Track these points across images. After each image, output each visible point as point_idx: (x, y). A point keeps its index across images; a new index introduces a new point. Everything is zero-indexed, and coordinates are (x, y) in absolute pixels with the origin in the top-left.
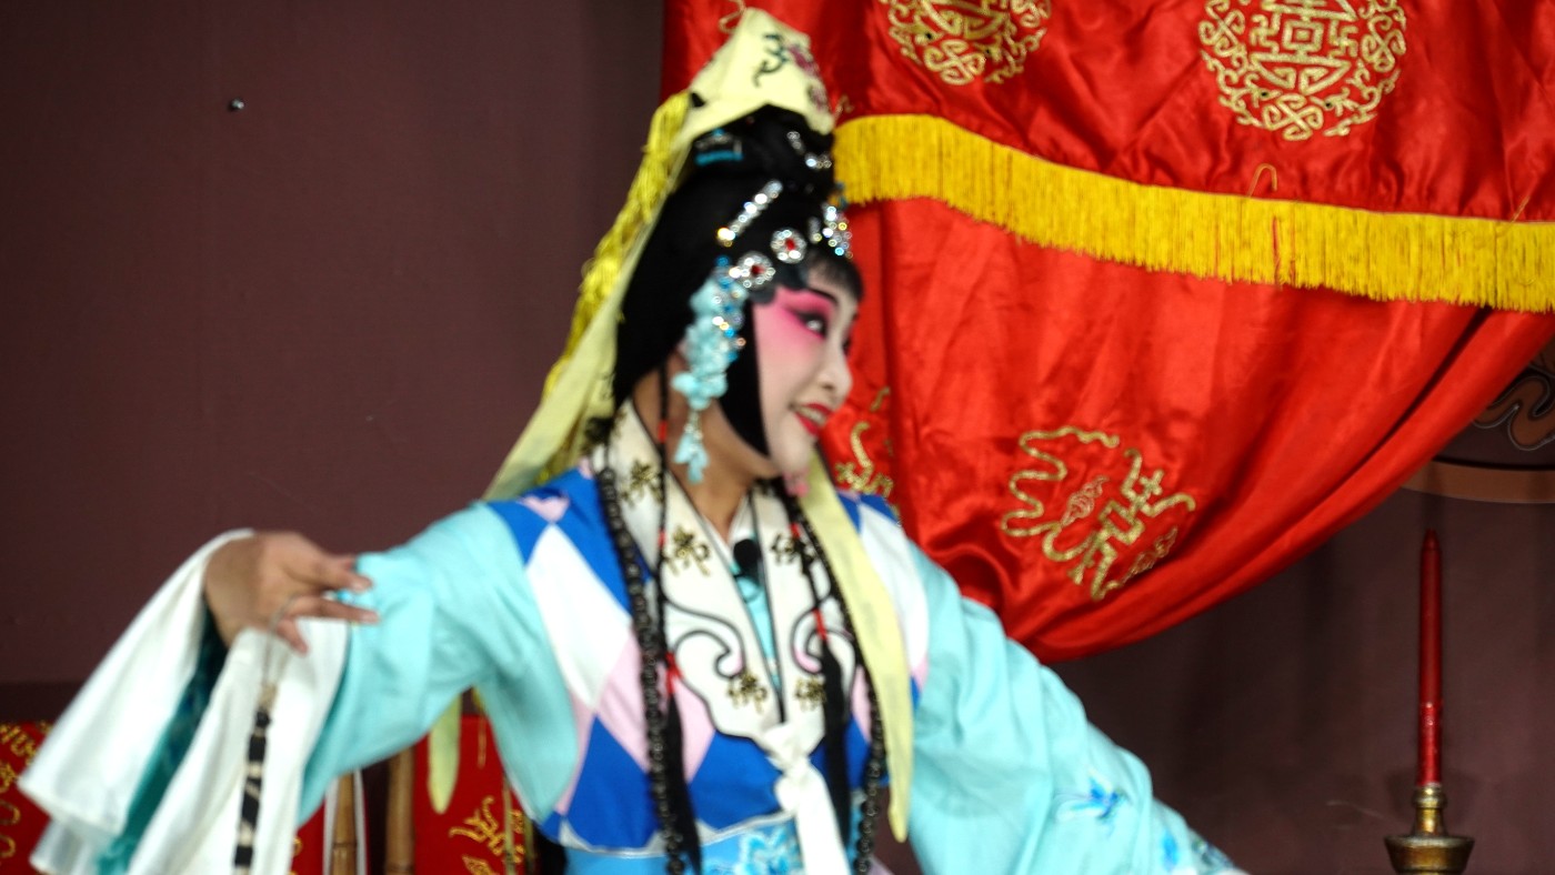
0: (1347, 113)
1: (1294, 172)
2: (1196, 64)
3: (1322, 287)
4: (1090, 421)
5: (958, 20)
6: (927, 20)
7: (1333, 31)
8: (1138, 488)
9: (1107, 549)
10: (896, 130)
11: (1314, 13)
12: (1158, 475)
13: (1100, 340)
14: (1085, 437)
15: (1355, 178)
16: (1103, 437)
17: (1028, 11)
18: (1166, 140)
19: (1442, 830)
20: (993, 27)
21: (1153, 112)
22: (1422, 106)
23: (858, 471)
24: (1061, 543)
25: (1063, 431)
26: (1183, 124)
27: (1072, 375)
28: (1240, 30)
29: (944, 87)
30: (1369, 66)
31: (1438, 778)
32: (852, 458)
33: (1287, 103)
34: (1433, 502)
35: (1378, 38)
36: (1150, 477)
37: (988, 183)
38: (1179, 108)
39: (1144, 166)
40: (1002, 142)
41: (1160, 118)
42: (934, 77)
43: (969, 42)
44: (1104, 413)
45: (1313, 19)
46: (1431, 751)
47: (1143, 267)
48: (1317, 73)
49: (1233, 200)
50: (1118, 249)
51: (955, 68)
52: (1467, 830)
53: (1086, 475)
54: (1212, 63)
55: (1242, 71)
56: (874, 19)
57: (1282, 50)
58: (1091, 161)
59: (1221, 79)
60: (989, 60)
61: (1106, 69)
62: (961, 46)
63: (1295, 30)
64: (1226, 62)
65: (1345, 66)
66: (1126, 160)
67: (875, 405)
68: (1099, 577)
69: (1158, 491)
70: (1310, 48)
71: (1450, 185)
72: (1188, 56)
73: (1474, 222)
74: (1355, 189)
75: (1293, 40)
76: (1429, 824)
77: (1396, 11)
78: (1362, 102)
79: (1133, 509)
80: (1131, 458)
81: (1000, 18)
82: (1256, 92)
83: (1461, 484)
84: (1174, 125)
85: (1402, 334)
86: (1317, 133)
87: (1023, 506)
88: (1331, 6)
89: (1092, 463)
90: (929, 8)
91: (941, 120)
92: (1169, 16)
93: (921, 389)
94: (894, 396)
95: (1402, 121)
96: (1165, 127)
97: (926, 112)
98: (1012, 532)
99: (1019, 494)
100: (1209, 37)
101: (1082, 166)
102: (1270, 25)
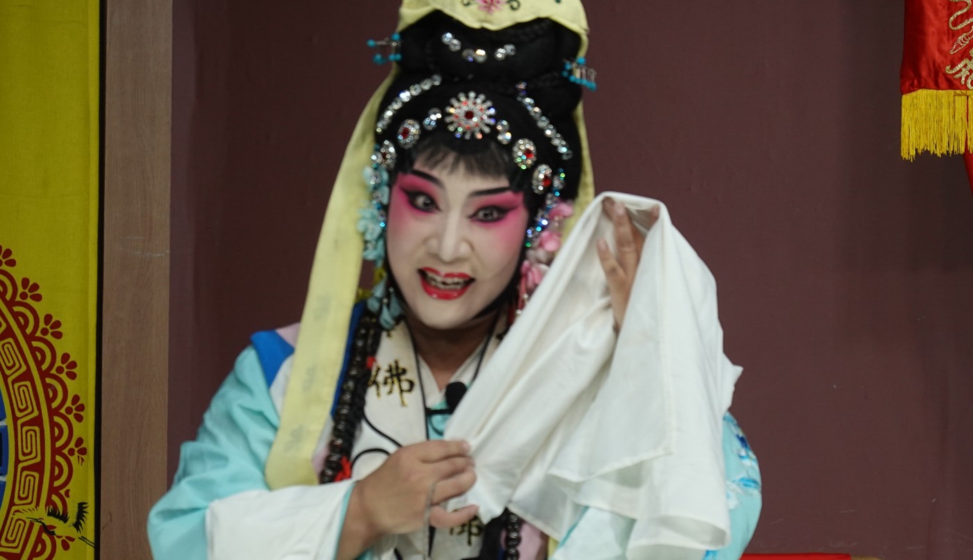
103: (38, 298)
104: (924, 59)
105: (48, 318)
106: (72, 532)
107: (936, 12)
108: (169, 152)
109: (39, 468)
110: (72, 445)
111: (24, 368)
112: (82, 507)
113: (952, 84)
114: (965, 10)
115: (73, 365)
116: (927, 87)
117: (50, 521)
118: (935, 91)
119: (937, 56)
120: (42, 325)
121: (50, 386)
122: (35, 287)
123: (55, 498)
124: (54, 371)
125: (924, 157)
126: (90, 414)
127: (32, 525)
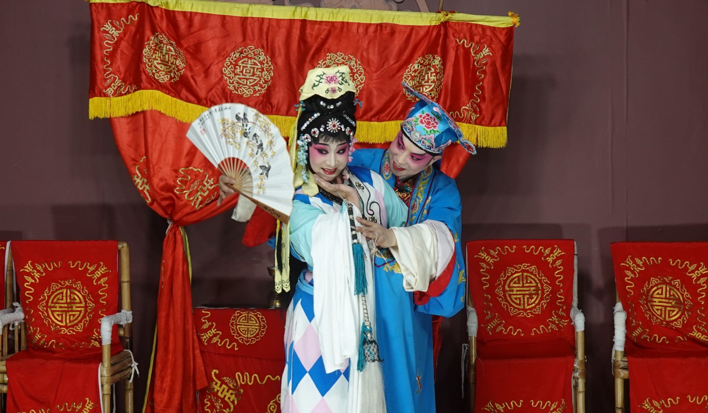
0: (259, 90)
2: (222, 78)
4: (196, 166)
5: (163, 66)
6: (155, 67)
7: (255, 71)
8: (208, 182)
9: (200, 197)
10: (148, 94)
11: (251, 66)
12: (212, 179)
14: (195, 170)
15: (261, 106)
16: (200, 170)
17: (180, 65)
18: (214, 97)
20: (172, 68)
21: (211, 90)
22: (277, 89)
23: (138, 177)
24: (189, 195)
25: (190, 168)
26: (219, 93)
27: (191, 154)
28: (233, 70)
29: (159, 83)
30: (264, 79)
32: (137, 174)
35: (266, 72)
36: (210, 180)
37: (170, 107)
38: (218, 89)
39: (209, 103)
40: (174, 97)
41: (213, 91)
42: (157, 80)
43: (166, 72)
44: (200, 164)
45: (250, 67)
48: (252, 80)
51: (162, 78)
53: (196, 177)
54: (226, 78)
55: (233, 80)
56: (142, 66)
57: (243, 75)
58: (196, 102)
59: (228, 82)
60: (171, 77)
61: (200, 79)
62: (164, 73)
63: (246, 70)
64: (229, 78)
65: (258, 79)
66: (205, 101)
67: (141, 161)
69: (212, 183)
70: (250, 74)
71: (284, 108)
72: (220, 76)
73: (290, 117)
74: (261, 109)
75: (246, 72)
77: (270, 66)
78: (263, 88)
79: (206, 188)
80: (206, 175)
81: (173, 66)
82: (237, 86)
84: (216, 92)
86: (252, 95)
87: (180, 186)
88: (255, 64)
89: (196, 176)
90: (156, 64)
91: (159, 91)
92: (215, 66)
93: (154, 157)
94: (147, 159)
95: (272, 93)
96: (214, 93)
97: (156, 89)
98: (178, 193)
99: (179, 183)
100: (225, 71)
101: (193, 103)
102: (240, 69)
104: (96, 87)
113: (105, 95)
114: (109, 72)
116: (97, 96)
118: (99, 98)
119: (101, 86)
125: (97, 119)
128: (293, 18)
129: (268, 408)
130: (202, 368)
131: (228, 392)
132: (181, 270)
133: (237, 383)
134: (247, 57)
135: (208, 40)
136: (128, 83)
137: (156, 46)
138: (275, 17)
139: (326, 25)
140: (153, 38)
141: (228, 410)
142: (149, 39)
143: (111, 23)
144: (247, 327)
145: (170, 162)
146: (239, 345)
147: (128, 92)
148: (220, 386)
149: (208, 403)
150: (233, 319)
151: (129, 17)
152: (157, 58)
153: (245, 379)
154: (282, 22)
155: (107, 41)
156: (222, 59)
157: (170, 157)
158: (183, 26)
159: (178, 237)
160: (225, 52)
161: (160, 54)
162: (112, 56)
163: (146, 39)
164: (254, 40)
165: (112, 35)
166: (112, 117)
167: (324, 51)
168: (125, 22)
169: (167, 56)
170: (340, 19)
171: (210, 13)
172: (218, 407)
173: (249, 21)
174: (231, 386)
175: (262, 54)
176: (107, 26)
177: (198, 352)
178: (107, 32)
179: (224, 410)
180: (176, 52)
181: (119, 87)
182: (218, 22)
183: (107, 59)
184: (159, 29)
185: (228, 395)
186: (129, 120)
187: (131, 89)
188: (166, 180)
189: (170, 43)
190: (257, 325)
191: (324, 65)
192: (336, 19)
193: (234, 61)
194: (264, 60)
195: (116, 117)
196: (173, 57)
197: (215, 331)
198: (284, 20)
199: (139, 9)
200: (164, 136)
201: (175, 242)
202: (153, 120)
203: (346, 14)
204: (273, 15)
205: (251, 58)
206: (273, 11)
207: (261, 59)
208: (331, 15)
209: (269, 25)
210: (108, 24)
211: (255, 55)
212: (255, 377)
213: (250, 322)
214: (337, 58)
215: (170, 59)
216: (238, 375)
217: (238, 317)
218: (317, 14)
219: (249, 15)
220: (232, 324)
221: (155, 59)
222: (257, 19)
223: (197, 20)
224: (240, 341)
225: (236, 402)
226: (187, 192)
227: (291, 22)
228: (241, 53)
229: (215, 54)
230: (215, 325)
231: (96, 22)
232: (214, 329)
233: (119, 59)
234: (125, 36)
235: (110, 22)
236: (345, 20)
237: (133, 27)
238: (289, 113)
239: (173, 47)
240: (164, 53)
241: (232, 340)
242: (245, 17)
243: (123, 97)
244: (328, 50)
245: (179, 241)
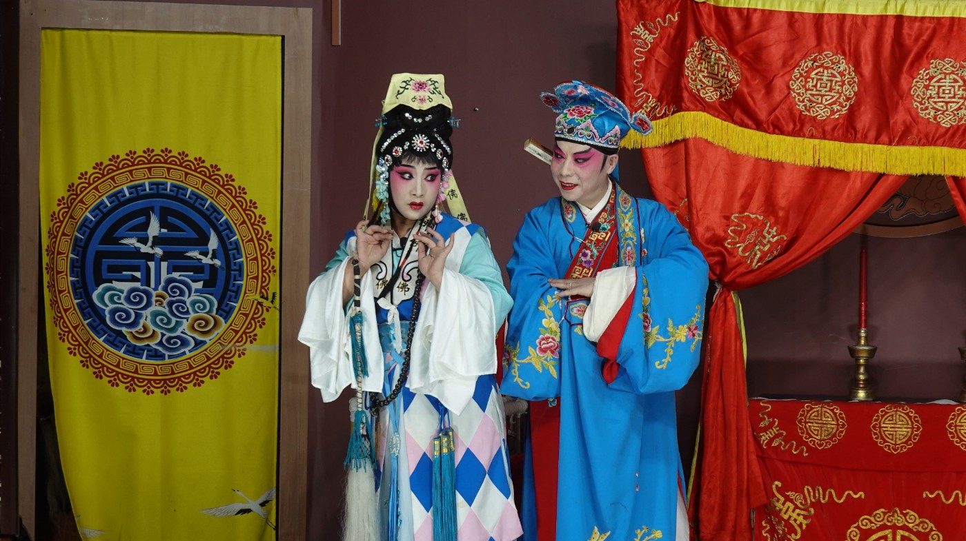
0: (838, 111)
1: (820, 130)
2: (788, 95)
3: (829, 167)
4: (754, 211)
5: (711, 80)
6: (701, 81)
7: (834, 84)
8: (769, 233)
9: (758, 252)
10: (690, 116)
11: (827, 78)
12: (775, 228)
13: (757, 185)
14: (752, 216)
15: (840, 132)
16: (758, 216)
17: (734, 78)
18: (779, 119)
19: (867, 344)
20: (722, 83)
21: (774, 110)
22: (863, 108)
24: (744, 250)
25: (746, 214)
26: (784, 114)
27: (748, 195)
28: (803, 84)
29: (706, 102)
30: (845, 95)
31: (865, 327)
33: (818, 107)
34: (864, 237)
35: (848, 86)
36: (772, 229)
37: (720, 134)
38: (783, 109)
39: (771, 128)
40: (725, 120)
41: (776, 112)
42: (703, 99)
43: (714, 88)
44: (758, 209)
45: (827, 80)
46: (863, 318)
47: (771, 161)
48: (829, 98)
49: (800, 139)
50: (763, 155)
51: (710, 96)
52: (875, 344)
53: (753, 226)
54: (794, 95)
55: (803, 97)
56: (684, 80)
57: (817, 90)
58: (754, 126)
59: (797, 99)
60: (721, 93)
61: (759, 96)
62: (712, 89)
63: (821, 84)
64: (799, 94)
65: (837, 95)
66: (766, 126)
67: (681, 205)
68: (755, 261)
69: (775, 234)
70: (825, 89)
71: (872, 134)
72: (786, 92)
73: (880, 146)
74: (840, 135)
75: (820, 87)
76: (863, 342)
77: (854, 78)
78: (843, 107)
79: (767, 240)
80: (767, 223)
81: (725, 80)
82: (808, 104)
83: (874, 231)
84: (781, 114)
85: (854, 182)
86: (828, 117)
87: (733, 238)
88: (834, 76)
89: (754, 224)
90: (701, 77)
91: (705, 113)
92: (780, 79)
93: (698, 199)
94: (690, 202)
95: (856, 113)
96: (778, 115)
97: (700, 110)
98: (729, 246)
99: (731, 234)
100: (793, 86)
101: (751, 128)
102: (813, 82)
103: (256, 208)
105: (260, 216)
106: (271, 305)
107: (629, 89)
108: (310, 147)
109: (256, 278)
110: (270, 269)
111: (250, 237)
112: (274, 294)
114: (641, 89)
115: (271, 235)
117: (261, 300)
120: (258, 219)
121: (261, 244)
122: (255, 203)
123: (263, 291)
124: (262, 238)
125: (623, 150)
126: (277, 256)
127: (253, 302)
128: (884, 14)
129: (848, 535)
130: (760, 480)
131: (793, 511)
132: (733, 348)
133: (806, 501)
134: (822, 66)
135: (770, 46)
136: (665, 103)
137: (701, 54)
138: (861, 12)
139: (930, 22)
140: (698, 44)
141: (793, 535)
142: (692, 46)
143: (644, 25)
144: (820, 425)
145: (720, 206)
146: (809, 449)
147: (665, 115)
148: (783, 504)
149: (768, 526)
150: (802, 415)
151: (667, 17)
152: (703, 69)
153: (817, 495)
154: (869, 19)
155: (638, 49)
156: (789, 69)
157: (719, 200)
158: (737, 26)
159: (730, 305)
160: (793, 61)
161: (706, 65)
162: (644, 67)
163: (689, 45)
164: (832, 43)
165: (644, 40)
166: (643, 146)
167: (927, 57)
168: (662, 23)
169: (716, 68)
170: (948, 14)
171: (773, 9)
172: (781, 532)
173: (825, 19)
174: (798, 503)
175: (843, 62)
176: (638, 29)
177: (753, 457)
178: (639, 37)
179: (789, 536)
180: (728, 62)
181: (652, 108)
182: (783, 21)
183: (637, 72)
184: (706, 32)
185: (794, 516)
186: (666, 151)
187: (669, 111)
188: (713, 229)
189: (720, 50)
190: (833, 423)
191: (926, 75)
192: (943, 14)
193: (805, 73)
194: (845, 70)
195: (648, 148)
196: (724, 68)
197: (777, 431)
198: (872, 16)
199: (680, 6)
200: (711, 171)
201: (726, 312)
202: (697, 150)
203: (957, 7)
204: (857, 9)
205: (827, 68)
206: (857, 5)
207: (842, 69)
208: (937, 8)
209: (852, 24)
210: (639, 27)
211: (833, 63)
212: (830, 493)
213: (824, 419)
214: (944, 66)
215: (720, 71)
216: (808, 489)
217: (808, 411)
218: (917, 7)
219: (826, 11)
220: (800, 422)
221: (701, 71)
222: (836, 17)
223: (756, 19)
224: (811, 444)
225: (804, 527)
226: (741, 246)
227: (883, 19)
228: (814, 62)
229: (780, 63)
230: (776, 423)
231: (624, 24)
232: (775, 428)
233: (654, 73)
234: (661, 42)
235: (642, 24)
236: (956, 15)
237: (672, 30)
238: (879, 140)
239: (725, 55)
240: (712, 63)
241: (801, 442)
242: (820, 14)
243: (658, 121)
244: (932, 55)
245: (731, 311)
